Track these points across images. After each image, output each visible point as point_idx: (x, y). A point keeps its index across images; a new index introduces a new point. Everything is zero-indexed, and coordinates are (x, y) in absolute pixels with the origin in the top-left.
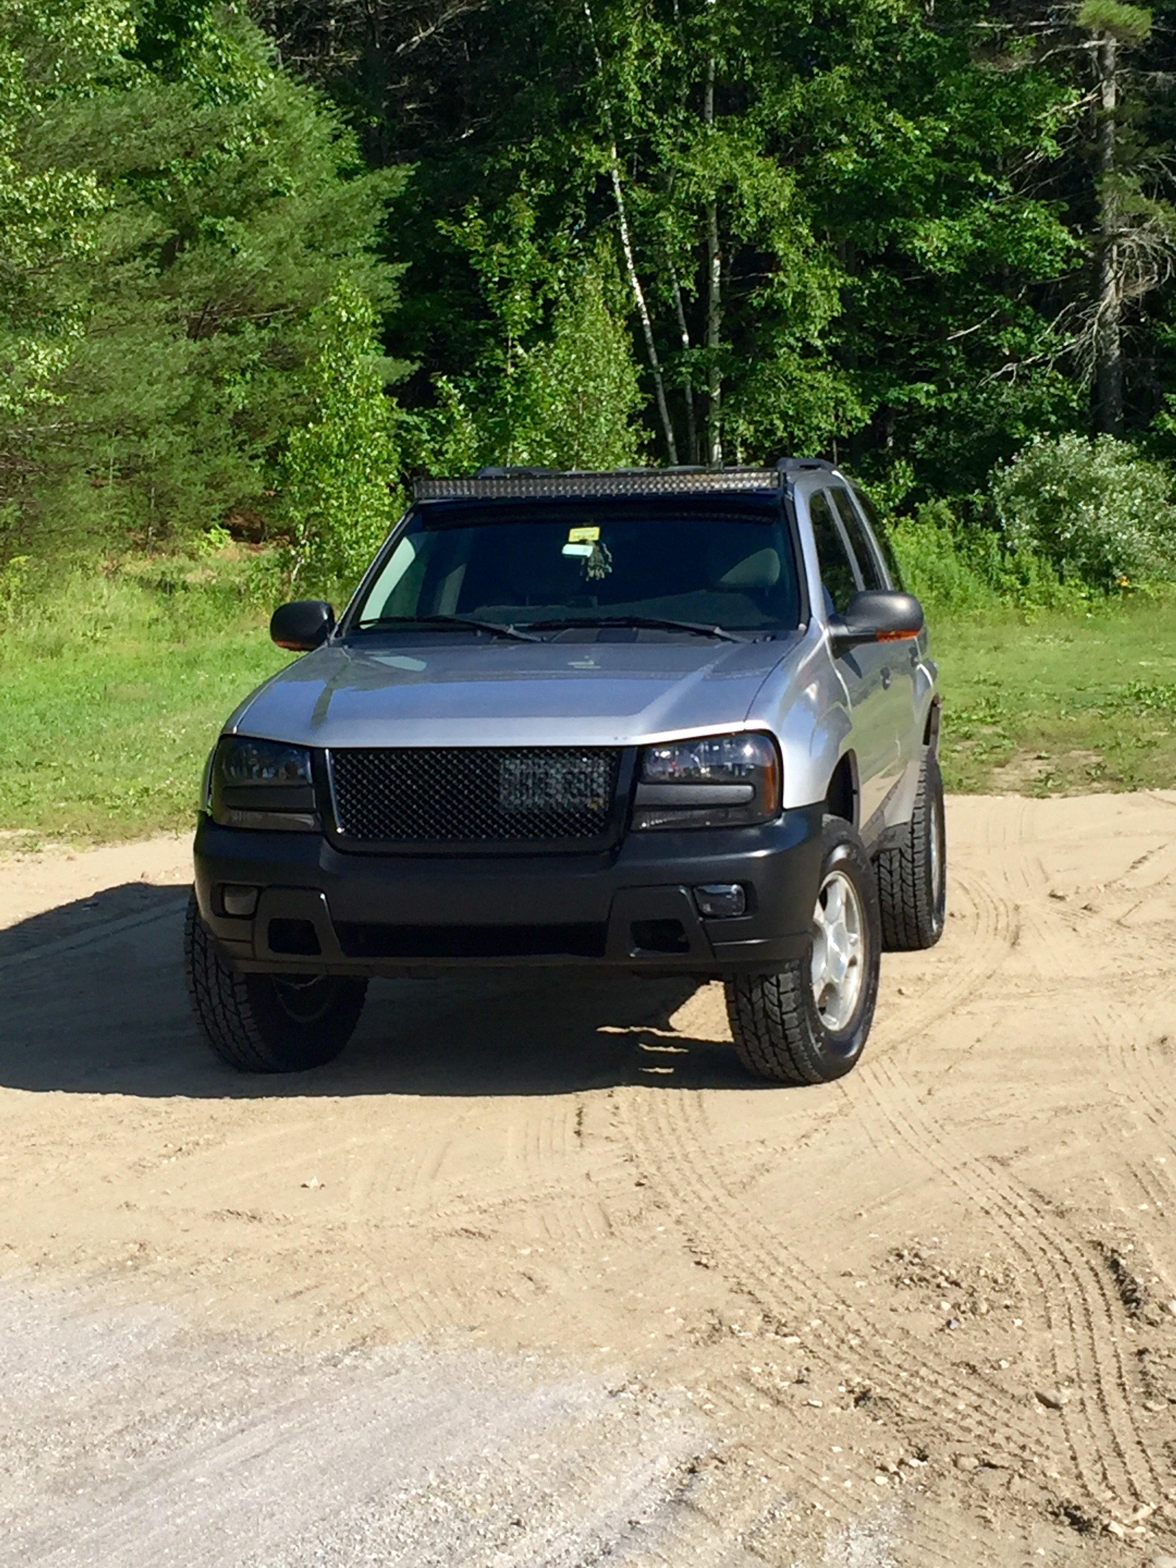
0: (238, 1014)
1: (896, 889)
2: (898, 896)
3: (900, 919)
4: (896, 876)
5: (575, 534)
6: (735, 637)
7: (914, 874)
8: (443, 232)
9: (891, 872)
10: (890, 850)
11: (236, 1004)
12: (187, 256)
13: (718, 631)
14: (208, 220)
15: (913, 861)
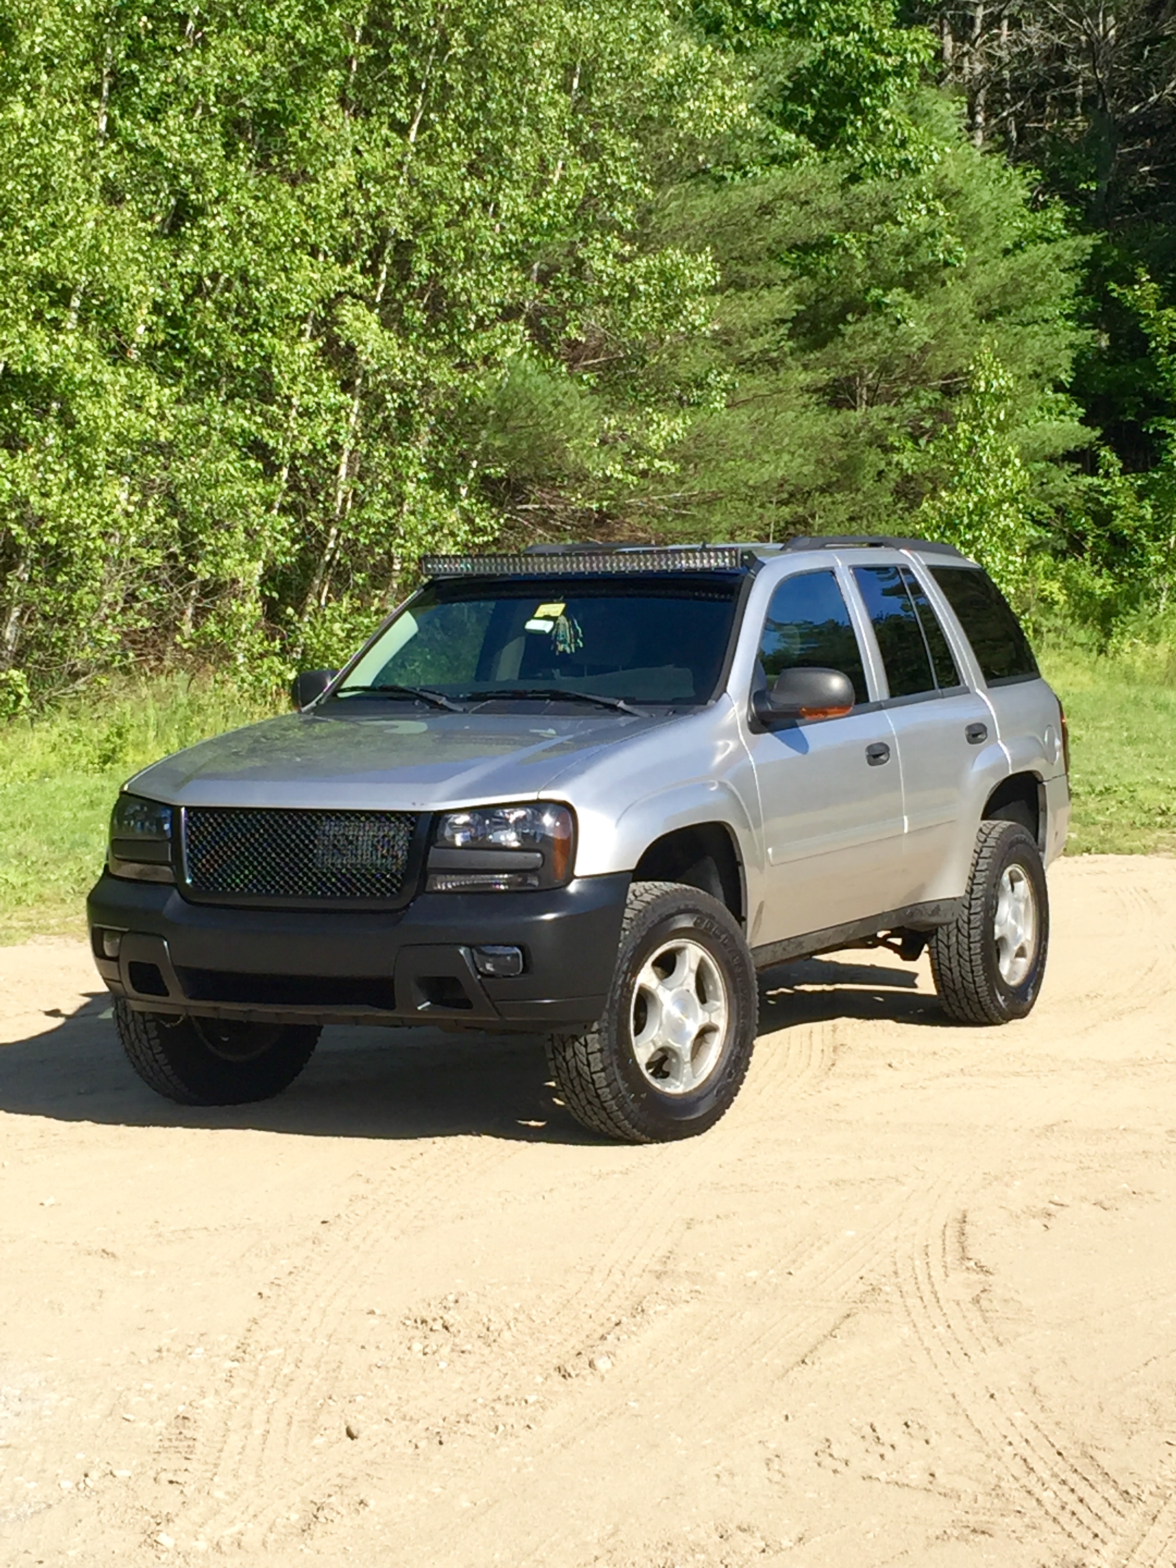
0: (151, 1048)
1: (954, 964)
2: (956, 970)
3: (961, 995)
4: (953, 950)
5: (544, 609)
6: (636, 711)
7: (970, 949)
8: (1115, 295)
9: (948, 947)
10: (948, 924)
11: (149, 1040)
12: (850, 329)
13: (621, 704)
14: (876, 292)
15: (969, 936)
